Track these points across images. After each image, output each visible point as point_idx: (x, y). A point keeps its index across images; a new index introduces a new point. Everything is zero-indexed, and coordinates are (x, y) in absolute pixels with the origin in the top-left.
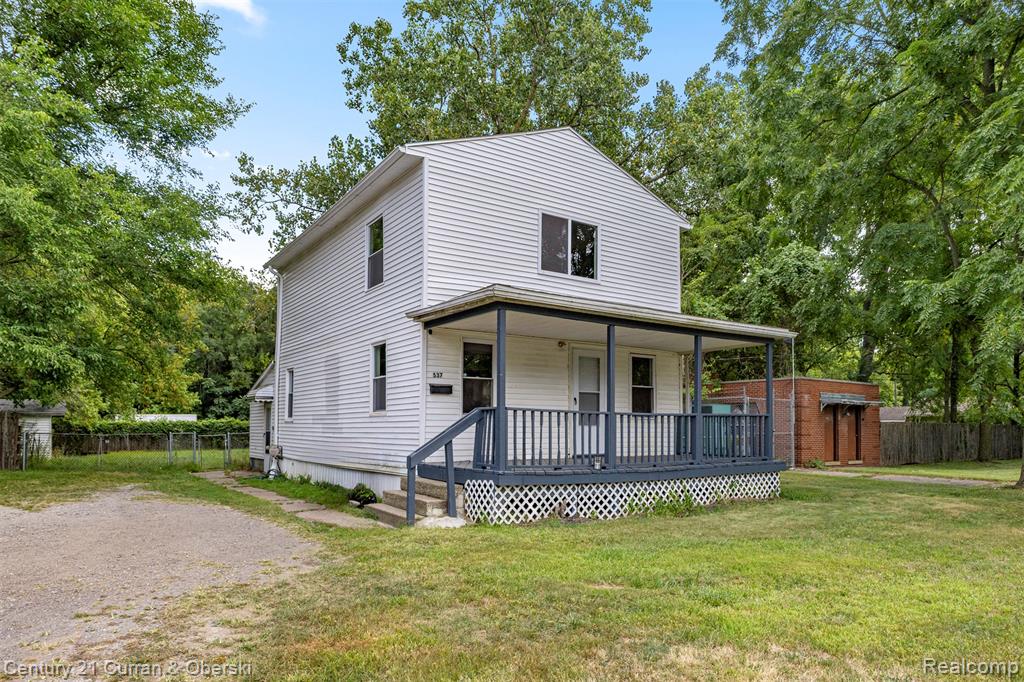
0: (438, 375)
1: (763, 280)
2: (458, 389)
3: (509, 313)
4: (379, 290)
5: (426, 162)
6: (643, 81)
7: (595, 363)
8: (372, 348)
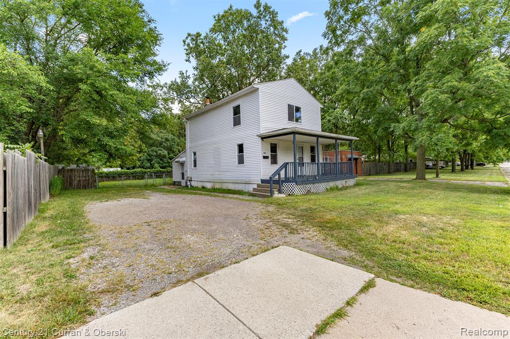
0: (265, 153)
1: (329, 121)
2: (270, 157)
3: (296, 135)
4: (238, 127)
5: (260, 90)
6: (288, 57)
7: (301, 148)
8: (236, 146)
